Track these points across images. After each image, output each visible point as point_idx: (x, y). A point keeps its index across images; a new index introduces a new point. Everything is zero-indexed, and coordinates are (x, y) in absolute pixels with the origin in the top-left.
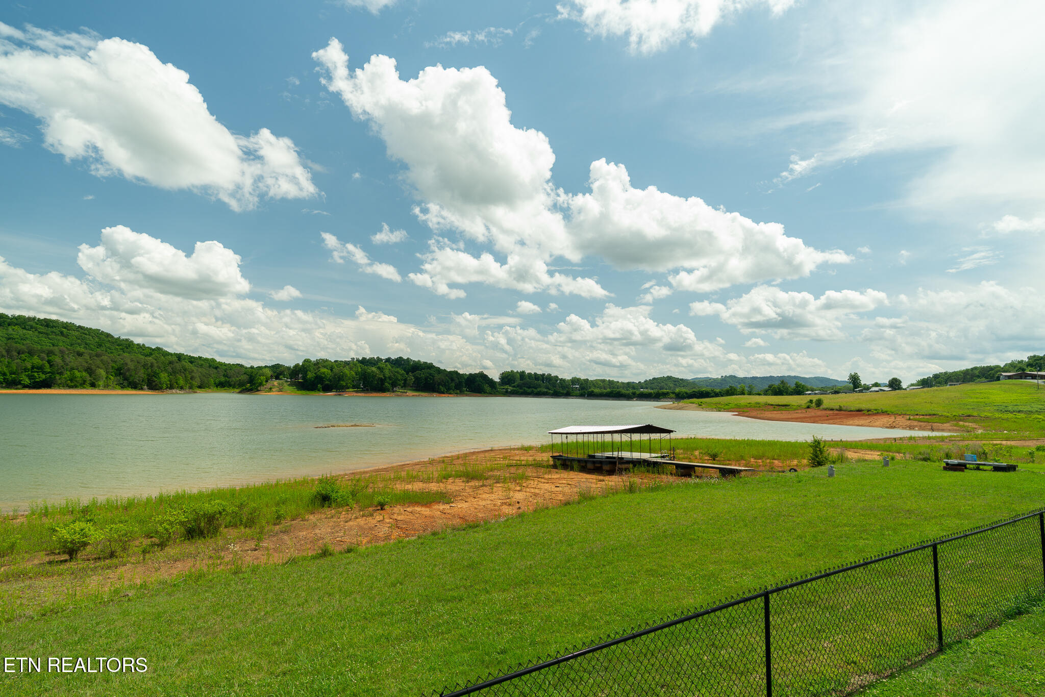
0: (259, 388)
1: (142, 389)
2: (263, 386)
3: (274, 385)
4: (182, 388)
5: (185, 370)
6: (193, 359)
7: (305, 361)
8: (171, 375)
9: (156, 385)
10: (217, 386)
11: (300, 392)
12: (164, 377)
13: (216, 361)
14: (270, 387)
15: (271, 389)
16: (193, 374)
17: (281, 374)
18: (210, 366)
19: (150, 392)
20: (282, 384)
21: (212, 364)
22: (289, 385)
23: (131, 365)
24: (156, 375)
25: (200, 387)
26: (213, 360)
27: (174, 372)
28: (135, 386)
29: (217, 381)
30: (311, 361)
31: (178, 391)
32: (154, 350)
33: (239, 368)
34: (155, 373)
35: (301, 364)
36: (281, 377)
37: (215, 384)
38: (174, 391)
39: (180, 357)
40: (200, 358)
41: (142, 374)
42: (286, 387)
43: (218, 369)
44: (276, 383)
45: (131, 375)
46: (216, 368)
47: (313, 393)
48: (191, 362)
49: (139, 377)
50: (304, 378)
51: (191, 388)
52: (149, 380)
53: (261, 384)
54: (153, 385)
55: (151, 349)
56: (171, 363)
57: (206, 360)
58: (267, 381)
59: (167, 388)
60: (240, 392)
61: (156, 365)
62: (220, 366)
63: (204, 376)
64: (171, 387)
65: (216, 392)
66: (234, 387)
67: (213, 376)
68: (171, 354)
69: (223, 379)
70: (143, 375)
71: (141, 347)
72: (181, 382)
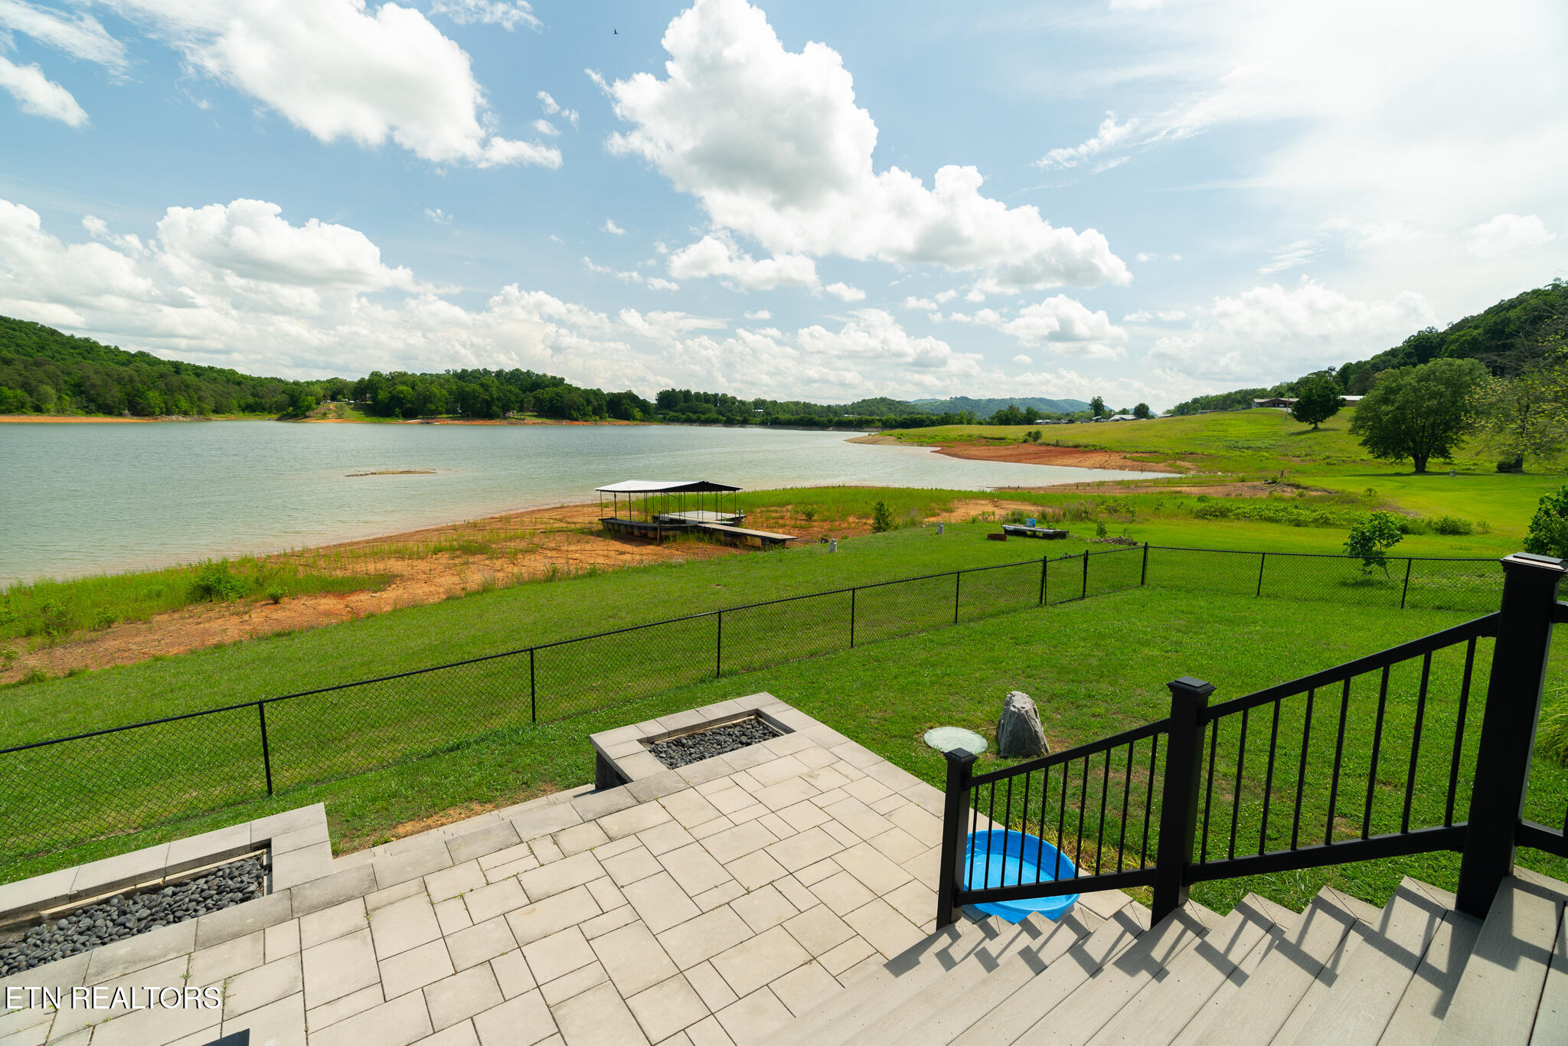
0: (307, 414)
1: (121, 415)
2: (313, 410)
3: (329, 410)
4: (186, 413)
5: (188, 387)
6: (199, 371)
7: (372, 374)
8: (165, 394)
9: (143, 409)
10: (243, 411)
11: (368, 419)
12: (154, 397)
13: (237, 373)
14: (323, 411)
15: (325, 414)
16: (201, 393)
17: (338, 394)
18: (228, 381)
19: (135, 420)
20: (341, 408)
21: (231, 378)
22: (352, 409)
23: (96, 379)
24: (140, 394)
25: (216, 411)
26: (233, 372)
27: (170, 390)
28: (108, 410)
29: (243, 403)
30: (381, 375)
31: (181, 418)
32: (134, 356)
33: (275, 383)
34: (138, 391)
35: (367, 378)
36: (339, 397)
37: (239, 407)
38: (174, 417)
39: (177, 367)
40: (211, 369)
41: (116, 393)
42: (348, 411)
43: (242, 386)
44: (332, 405)
45: (98, 395)
46: (239, 384)
47: (389, 420)
48: (198, 375)
49: (113, 397)
50: (373, 398)
51: (201, 412)
52: (129, 401)
53: (309, 408)
54: (137, 407)
55: (128, 353)
56: (162, 376)
57: (222, 371)
58: (318, 403)
59: (162, 413)
60: (279, 419)
61: (136, 378)
62: (244, 381)
63: (222, 396)
64: (168, 412)
65: (241, 419)
66: (270, 412)
67: (235, 395)
68: (164, 363)
69: (251, 400)
70: (118, 394)
71: (113, 353)
72: (184, 404)
